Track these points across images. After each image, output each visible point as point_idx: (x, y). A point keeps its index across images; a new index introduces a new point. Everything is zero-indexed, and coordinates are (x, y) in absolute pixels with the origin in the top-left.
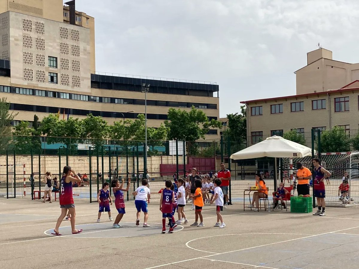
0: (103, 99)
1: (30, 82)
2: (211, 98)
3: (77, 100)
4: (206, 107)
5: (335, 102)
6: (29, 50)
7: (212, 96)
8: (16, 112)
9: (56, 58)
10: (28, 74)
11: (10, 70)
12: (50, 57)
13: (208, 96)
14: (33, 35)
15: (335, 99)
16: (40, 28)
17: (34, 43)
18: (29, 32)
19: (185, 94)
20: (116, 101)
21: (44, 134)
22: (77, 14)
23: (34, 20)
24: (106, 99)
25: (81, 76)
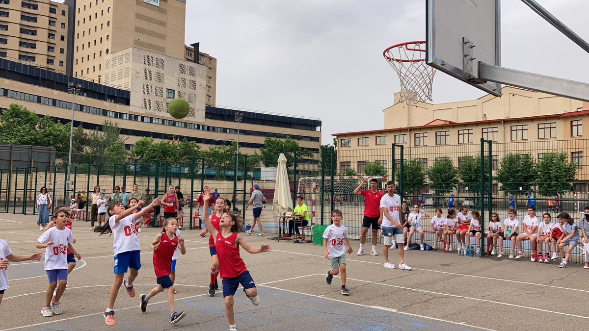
0: (216, 129)
1: (148, 110)
2: (314, 132)
3: (191, 128)
4: (309, 139)
5: (415, 138)
6: (149, 82)
7: (315, 130)
8: (126, 136)
9: (174, 91)
10: (146, 104)
11: (130, 99)
12: (168, 89)
13: (312, 130)
14: (154, 69)
15: (415, 134)
16: (160, 64)
17: (154, 76)
18: (149, 67)
19: (291, 128)
20: (228, 131)
21: (138, 156)
22: (200, 55)
23: (155, 56)
24: (219, 129)
25: (197, 107)
